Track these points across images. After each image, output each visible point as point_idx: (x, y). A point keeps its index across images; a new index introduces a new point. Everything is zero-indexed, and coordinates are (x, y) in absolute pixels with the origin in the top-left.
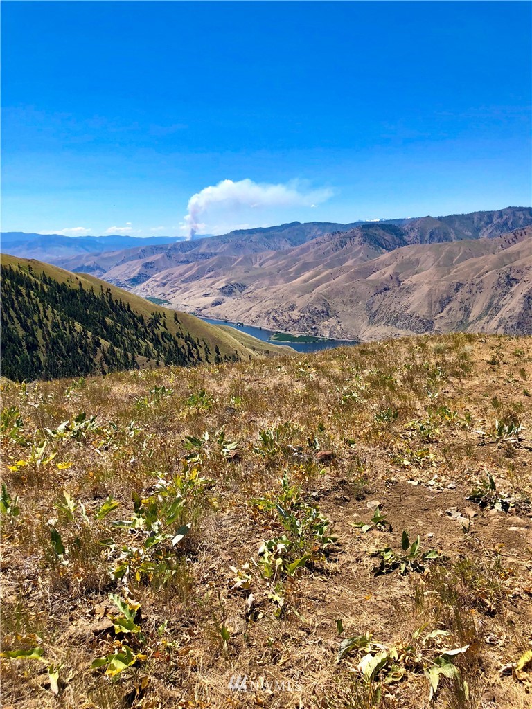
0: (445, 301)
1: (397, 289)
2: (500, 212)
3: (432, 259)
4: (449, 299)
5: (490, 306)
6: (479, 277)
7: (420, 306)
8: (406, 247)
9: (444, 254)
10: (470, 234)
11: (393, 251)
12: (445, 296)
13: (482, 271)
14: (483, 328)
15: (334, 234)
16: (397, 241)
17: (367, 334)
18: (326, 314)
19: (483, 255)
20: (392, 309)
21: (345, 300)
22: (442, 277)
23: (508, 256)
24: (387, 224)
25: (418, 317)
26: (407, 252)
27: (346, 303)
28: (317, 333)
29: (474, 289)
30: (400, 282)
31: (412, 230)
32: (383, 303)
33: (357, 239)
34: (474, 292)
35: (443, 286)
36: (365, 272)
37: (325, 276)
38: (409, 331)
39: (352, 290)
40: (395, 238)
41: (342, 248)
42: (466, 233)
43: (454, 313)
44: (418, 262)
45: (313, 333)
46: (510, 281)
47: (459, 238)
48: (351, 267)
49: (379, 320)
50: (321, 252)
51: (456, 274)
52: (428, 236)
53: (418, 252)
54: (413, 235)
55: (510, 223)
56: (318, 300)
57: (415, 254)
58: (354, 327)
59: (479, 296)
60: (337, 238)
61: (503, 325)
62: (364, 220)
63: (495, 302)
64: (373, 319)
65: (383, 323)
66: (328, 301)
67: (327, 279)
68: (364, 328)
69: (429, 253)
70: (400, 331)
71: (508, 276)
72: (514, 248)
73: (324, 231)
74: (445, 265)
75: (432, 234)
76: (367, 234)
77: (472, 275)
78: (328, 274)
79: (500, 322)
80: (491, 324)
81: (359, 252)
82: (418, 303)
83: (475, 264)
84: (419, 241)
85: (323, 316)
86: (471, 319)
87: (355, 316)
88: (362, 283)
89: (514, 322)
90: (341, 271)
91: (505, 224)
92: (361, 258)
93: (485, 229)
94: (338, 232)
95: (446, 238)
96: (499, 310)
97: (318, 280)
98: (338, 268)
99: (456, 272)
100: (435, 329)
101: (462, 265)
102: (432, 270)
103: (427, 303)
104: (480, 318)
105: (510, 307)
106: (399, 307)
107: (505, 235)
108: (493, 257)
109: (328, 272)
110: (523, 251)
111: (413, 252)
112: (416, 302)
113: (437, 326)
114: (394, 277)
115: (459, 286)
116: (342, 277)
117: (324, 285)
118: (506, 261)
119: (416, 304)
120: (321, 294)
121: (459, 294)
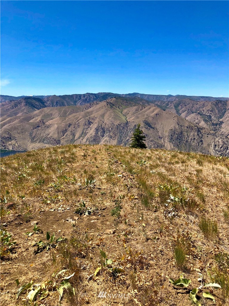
0: (64, 132)
1: (43, 126)
2: (84, 95)
3: (58, 114)
4: (66, 130)
5: (83, 133)
6: (78, 121)
7: (54, 133)
8: (46, 108)
9: (62, 111)
10: (73, 103)
11: (40, 110)
12: (64, 129)
13: (78, 119)
14: (81, 142)
15: (11, 101)
16: (42, 105)
17: (31, 147)
18: (10, 139)
19: (78, 112)
20: (42, 135)
21: (19, 132)
22: (63, 121)
23: (88, 113)
24: (36, 97)
25: (54, 139)
26: (46, 110)
27: (20, 133)
28: (6, 148)
29: (76, 126)
30: (44, 123)
31: (48, 100)
32: (38, 133)
33: (23, 104)
34: (76, 127)
35: (63, 125)
36: (28, 119)
37: (8, 121)
38: (50, 145)
39: (22, 127)
40: (41, 104)
41: (16, 107)
42: (71, 103)
43: (69, 136)
44: (51, 114)
45: (3, 148)
46: (90, 123)
47: (68, 105)
48: (20, 116)
49: (36, 141)
50: (5, 109)
51: (68, 120)
52: (55, 104)
53: (51, 110)
54: (48, 103)
55: (88, 99)
56: (5, 132)
57: (49, 111)
58: (25, 144)
59: (78, 129)
60: (13, 103)
61: (88, 141)
62: (25, 95)
63: (84, 131)
64: (33, 140)
65: (38, 141)
66: (10, 132)
67: (9, 122)
68: (29, 144)
69: (56, 111)
70: (46, 145)
71: (89, 121)
72: (90, 110)
73: (6, 99)
74: (64, 116)
75: (57, 102)
76: (27, 102)
77: (75, 120)
78: (9, 120)
79: (87, 139)
80: (83, 140)
81: (24, 110)
82: (53, 132)
83: (75, 116)
84: (51, 105)
85: (8, 140)
86: (75, 138)
87: (24, 139)
88: (27, 124)
89: (92, 139)
90: (15, 119)
91: (86, 99)
92: (25, 113)
93: (78, 102)
94: (13, 100)
95: (63, 105)
96: (87, 134)
97: (4, 122)
98: (14, 117)
99: (68, 119)
100: (61, 143)
101: (70, 116)
102: (58, 118)
103: (57, 132)
104: (79, 138)
105: (90, 133)
106: (45, 134)
107: (86, 104)
108: (83, 113)
109: (9, 119)
110: (94, 111)
111: (49, 110)
112: (52, 132)
113: (62, 142)
114: (41, 121)
115: (70, 125)
116: (17, 121)
117: (8, 125)
118: (88, 115)
119: (52, 133)
120: (7, 129)
121: (70, 128)
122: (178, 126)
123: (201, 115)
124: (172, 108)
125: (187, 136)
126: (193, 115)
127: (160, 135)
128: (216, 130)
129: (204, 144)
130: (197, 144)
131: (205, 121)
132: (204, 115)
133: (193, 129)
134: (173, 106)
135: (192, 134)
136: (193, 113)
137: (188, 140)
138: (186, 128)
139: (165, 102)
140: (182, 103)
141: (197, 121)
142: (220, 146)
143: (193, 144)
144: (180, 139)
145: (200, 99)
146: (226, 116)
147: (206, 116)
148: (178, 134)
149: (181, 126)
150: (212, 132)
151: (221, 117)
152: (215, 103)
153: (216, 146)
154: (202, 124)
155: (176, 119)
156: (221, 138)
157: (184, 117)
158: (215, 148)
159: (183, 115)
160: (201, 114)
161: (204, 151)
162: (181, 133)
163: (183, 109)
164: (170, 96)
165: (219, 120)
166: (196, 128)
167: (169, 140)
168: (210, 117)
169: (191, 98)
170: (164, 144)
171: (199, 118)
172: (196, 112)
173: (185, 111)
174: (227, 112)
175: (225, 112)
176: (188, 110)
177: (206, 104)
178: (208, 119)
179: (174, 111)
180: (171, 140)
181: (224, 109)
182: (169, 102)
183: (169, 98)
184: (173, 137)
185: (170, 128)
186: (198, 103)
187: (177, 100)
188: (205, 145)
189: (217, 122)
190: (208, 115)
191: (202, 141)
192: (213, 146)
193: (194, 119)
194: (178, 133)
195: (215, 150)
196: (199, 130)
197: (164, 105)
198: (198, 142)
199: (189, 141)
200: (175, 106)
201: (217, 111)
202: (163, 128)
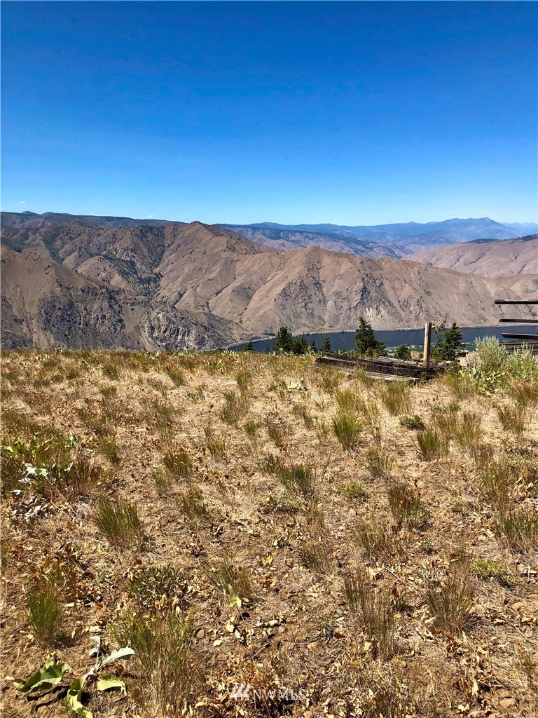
122: (59, 289)
123: (111, 262)
124: (38, 245)
125: (85, 312)
126: (93, 261)
127: (16, 314)
128: (149, 293)
129: (126, 326)
130: (112, 329)
131: (124, 274)
132: (119, 259)
133: (97, 294)
134: (39, 240)
135: (96, 306)
136: (92, 256)
137: (89, 320)
138: (80, 292)
139: (17, 231)
140: (63, 232)
141: (104, 275)
142: (163, 329)
143: (101, 330)
144: (68, 321)
145: (103, 224)
146: (166, 261)
147: (124, 263)
148: (62, 308)
149: (66, 288)
150: (141, 298)
151: (156, 263)
152: (139, 233)
153: (153, 328)
154: (117, 281)
155: (52, 271)
156: (162, 310)
157: (71, 266)
158: (152, 333)
159: (69, 261)
160: (110, 259)
161: (129, 344)
162: (71, 305)
163: (67, 247)
164: (28, 215)
165: (152, 271)
166: (104, 290)
167: (42, 325)
168: (133, 264)
169: (82, 220)
170: (29, 336)
171: (108, 268)
172: (97, 255)
173: (72, 252)
174: (166, 253)
175: (163, 252)
176: (80, 249)
177: (119, 235)
178: (128, 270)
179: (44, 253)
180: (47, 324)
181: (160, 245)
182: (28, 230)
183: (28, 219)
184: (50, 316)
185: (41, 296)
186: (102, 232)
187: (49, 224)
188: (129, 329)
189: (149, 275)
190: (127, 259)
191: (121, 321)
192: (146, 329)
193: (96, 271)
194: (61, 306)
195: (152, 337)
196: (112, 295)
197: (16, 239)
198: (113, 324)
199: (92, 322)
200: (45, 241)
201: (145, 251)
202: (21, 295)
